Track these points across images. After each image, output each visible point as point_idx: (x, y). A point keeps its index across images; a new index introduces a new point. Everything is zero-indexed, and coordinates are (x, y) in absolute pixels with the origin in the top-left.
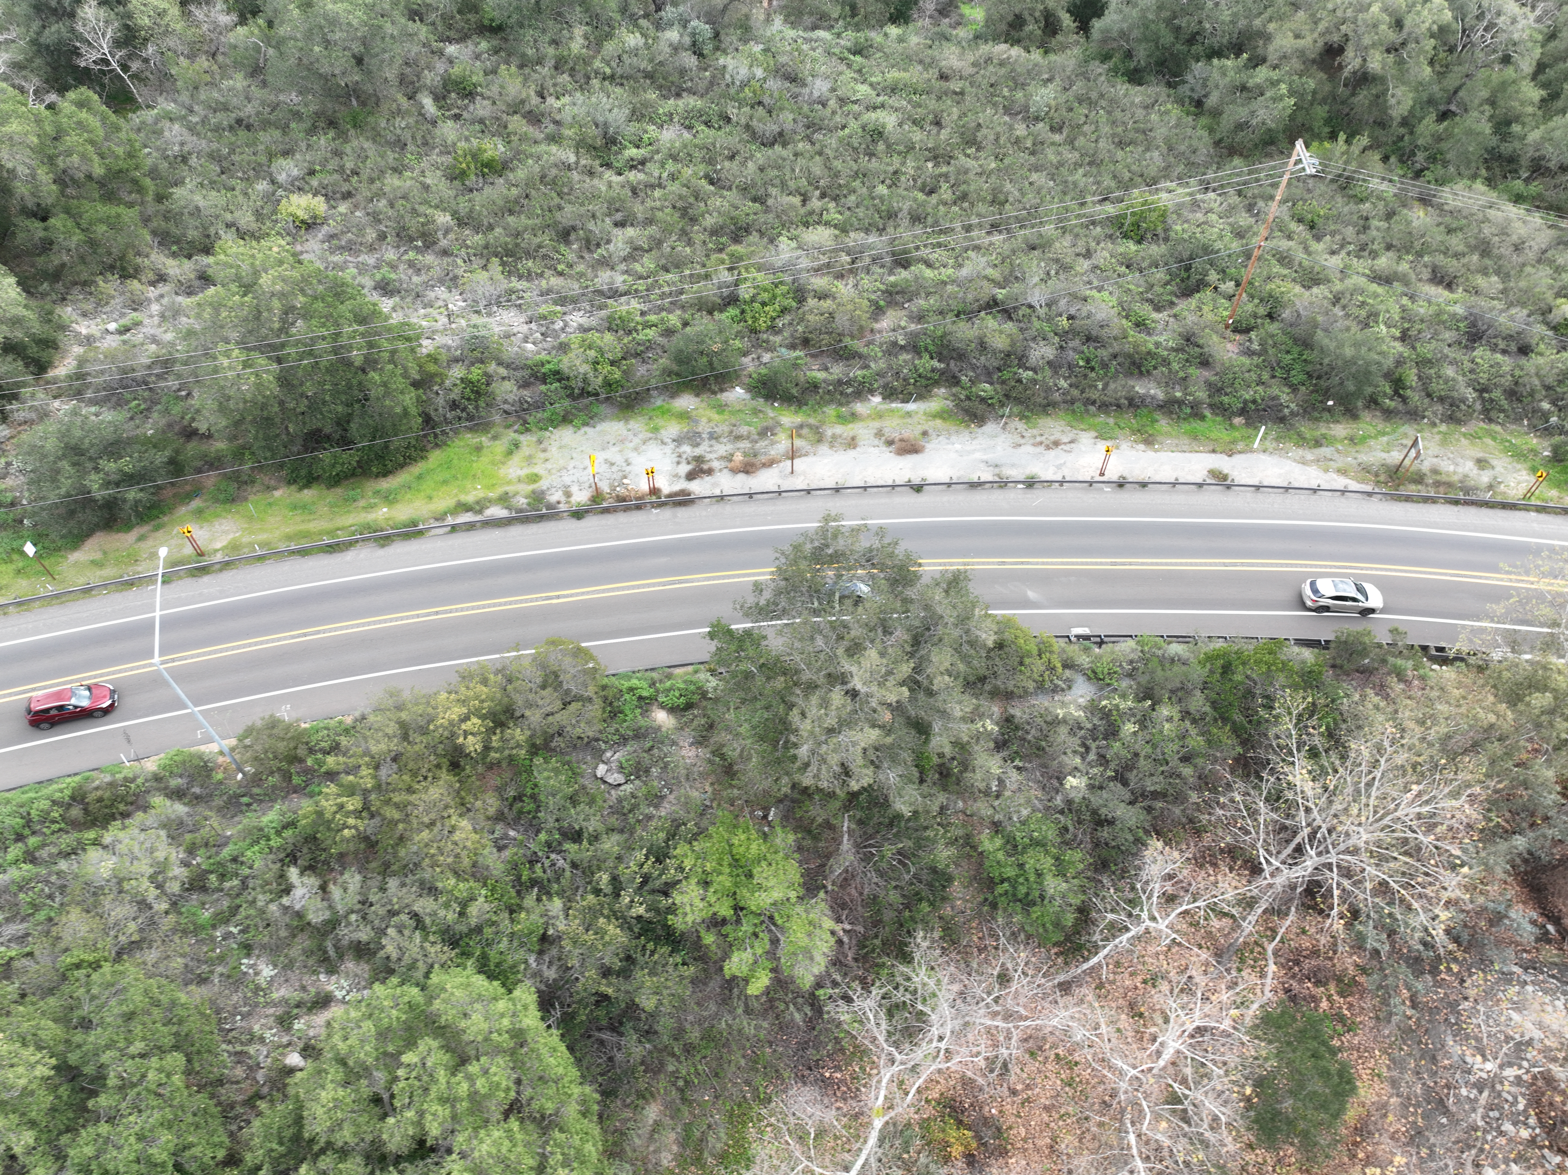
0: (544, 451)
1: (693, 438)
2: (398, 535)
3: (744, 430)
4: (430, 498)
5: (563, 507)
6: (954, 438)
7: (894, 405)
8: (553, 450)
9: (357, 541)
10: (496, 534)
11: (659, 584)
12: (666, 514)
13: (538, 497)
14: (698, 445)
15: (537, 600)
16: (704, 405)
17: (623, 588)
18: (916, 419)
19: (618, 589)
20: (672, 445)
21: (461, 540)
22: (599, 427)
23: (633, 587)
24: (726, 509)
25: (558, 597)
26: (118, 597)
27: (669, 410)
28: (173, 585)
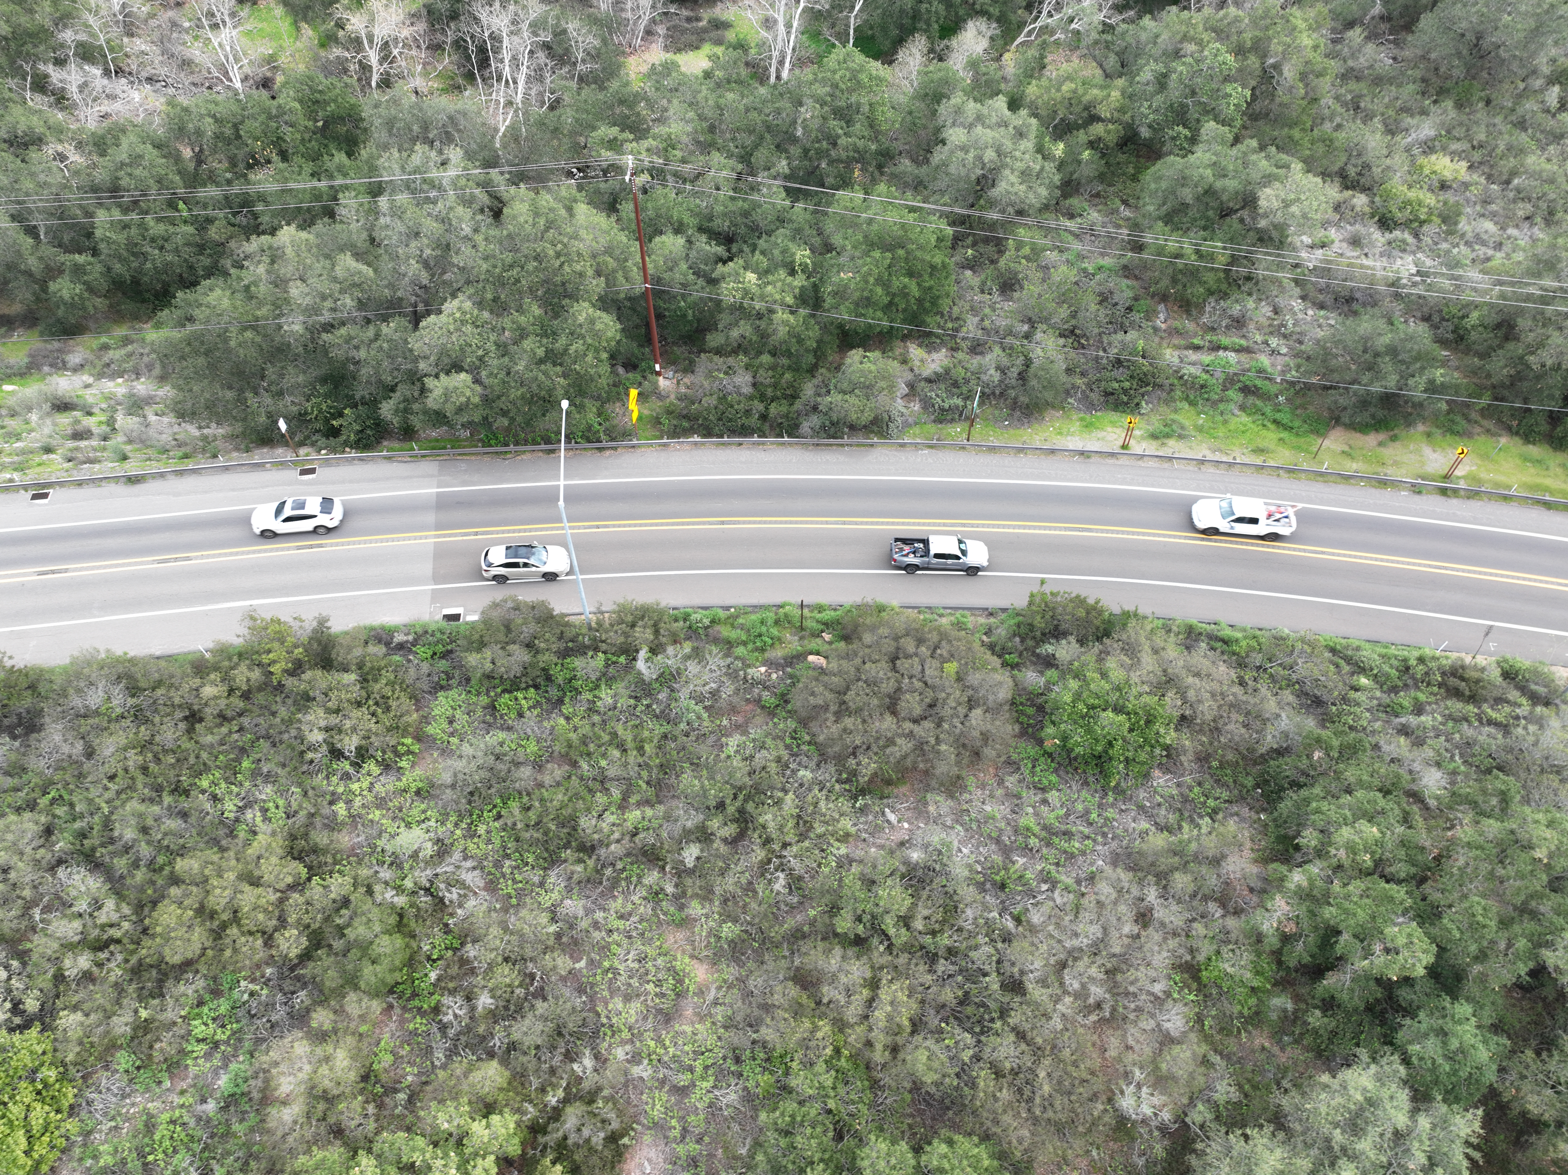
26: (1375, 492)
28: (1424, 498)
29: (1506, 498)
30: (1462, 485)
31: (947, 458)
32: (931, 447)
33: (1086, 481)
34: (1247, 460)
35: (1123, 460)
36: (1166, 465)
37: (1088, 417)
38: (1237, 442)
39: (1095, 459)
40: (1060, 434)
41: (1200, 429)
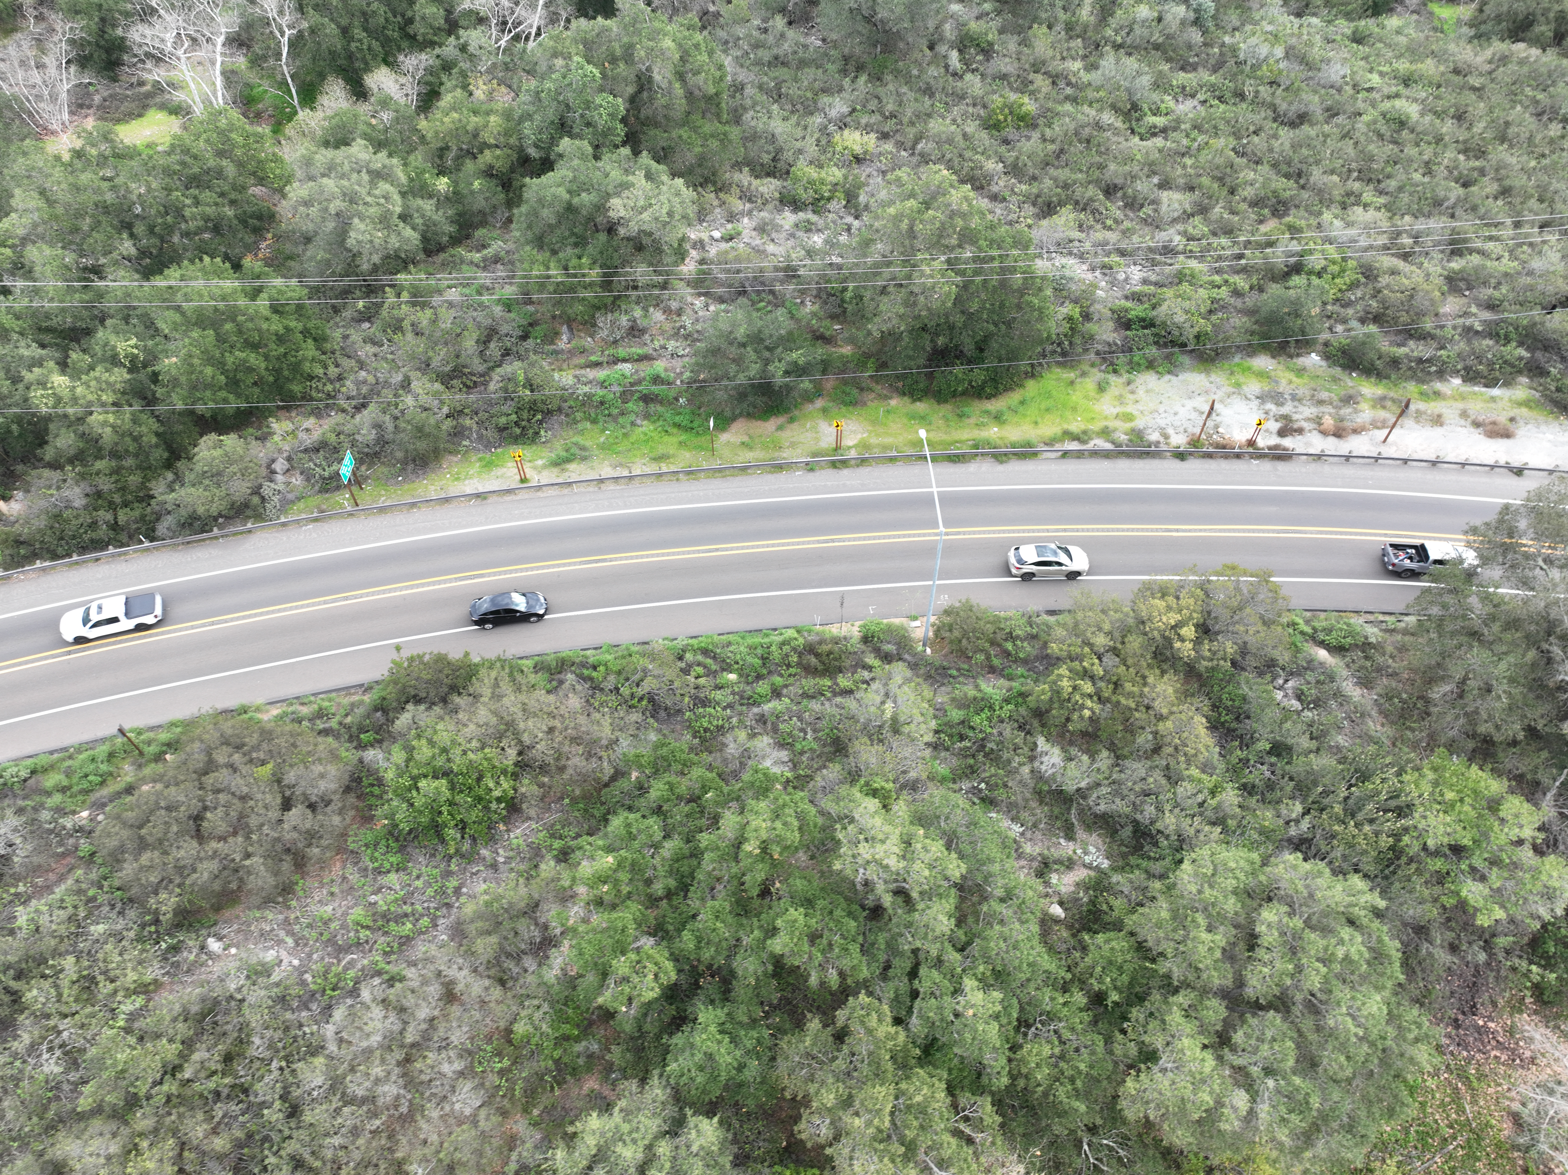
0: (1133, 392)
1: (1277, 398)
2: (1015, 454)
3: (1324, 395)
4: (1036, 423)
5: (1163, 447)
6: (1543, 428)
7: (1476, 389)
8: (1141, 392)
9: (976, 455)
10: (1105, 465)
11: (1274, 531)
12: (1266, 466)
13: (1138, 434)
14: (1282, 404)
15: (1157, 530)
16: (1281, 367)
17: (1239, 531)
18: (1500, 405)
19: (1234, 531)
20: (1257, 402)
21: (1071, 465)
22: (1181, 377)
23: (1249, 531)
24: (1325, 469)
25: (1177, 530)
26: (771, 478)
27: (1249, 369)
28: (817, 474)
29: (892, 459)
30: (853, 454)
31: (333, 529)
32: (316, 520)
33: (481, 524)
34: (648, 470)
35: (522, 495)
36: (566, 491)
37: (487, 456)
38: (638, 453)
39: (493, 499)
40: (458, 479)
41: (602, 447)
